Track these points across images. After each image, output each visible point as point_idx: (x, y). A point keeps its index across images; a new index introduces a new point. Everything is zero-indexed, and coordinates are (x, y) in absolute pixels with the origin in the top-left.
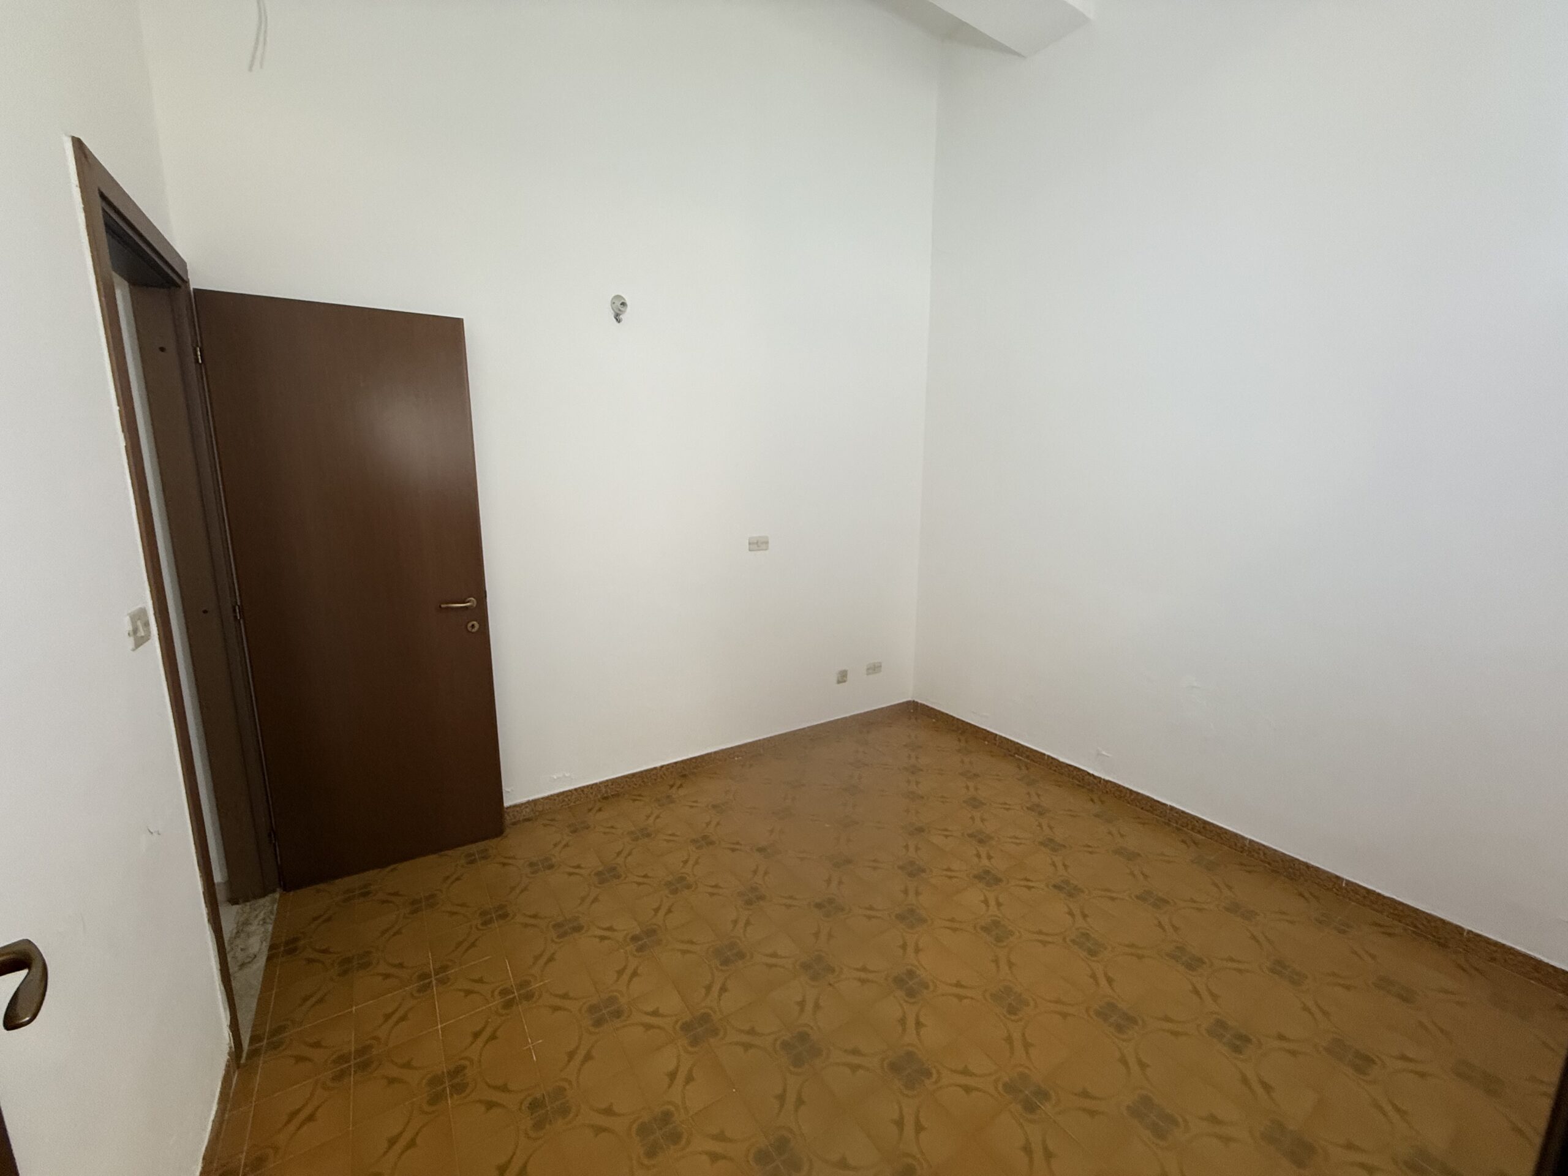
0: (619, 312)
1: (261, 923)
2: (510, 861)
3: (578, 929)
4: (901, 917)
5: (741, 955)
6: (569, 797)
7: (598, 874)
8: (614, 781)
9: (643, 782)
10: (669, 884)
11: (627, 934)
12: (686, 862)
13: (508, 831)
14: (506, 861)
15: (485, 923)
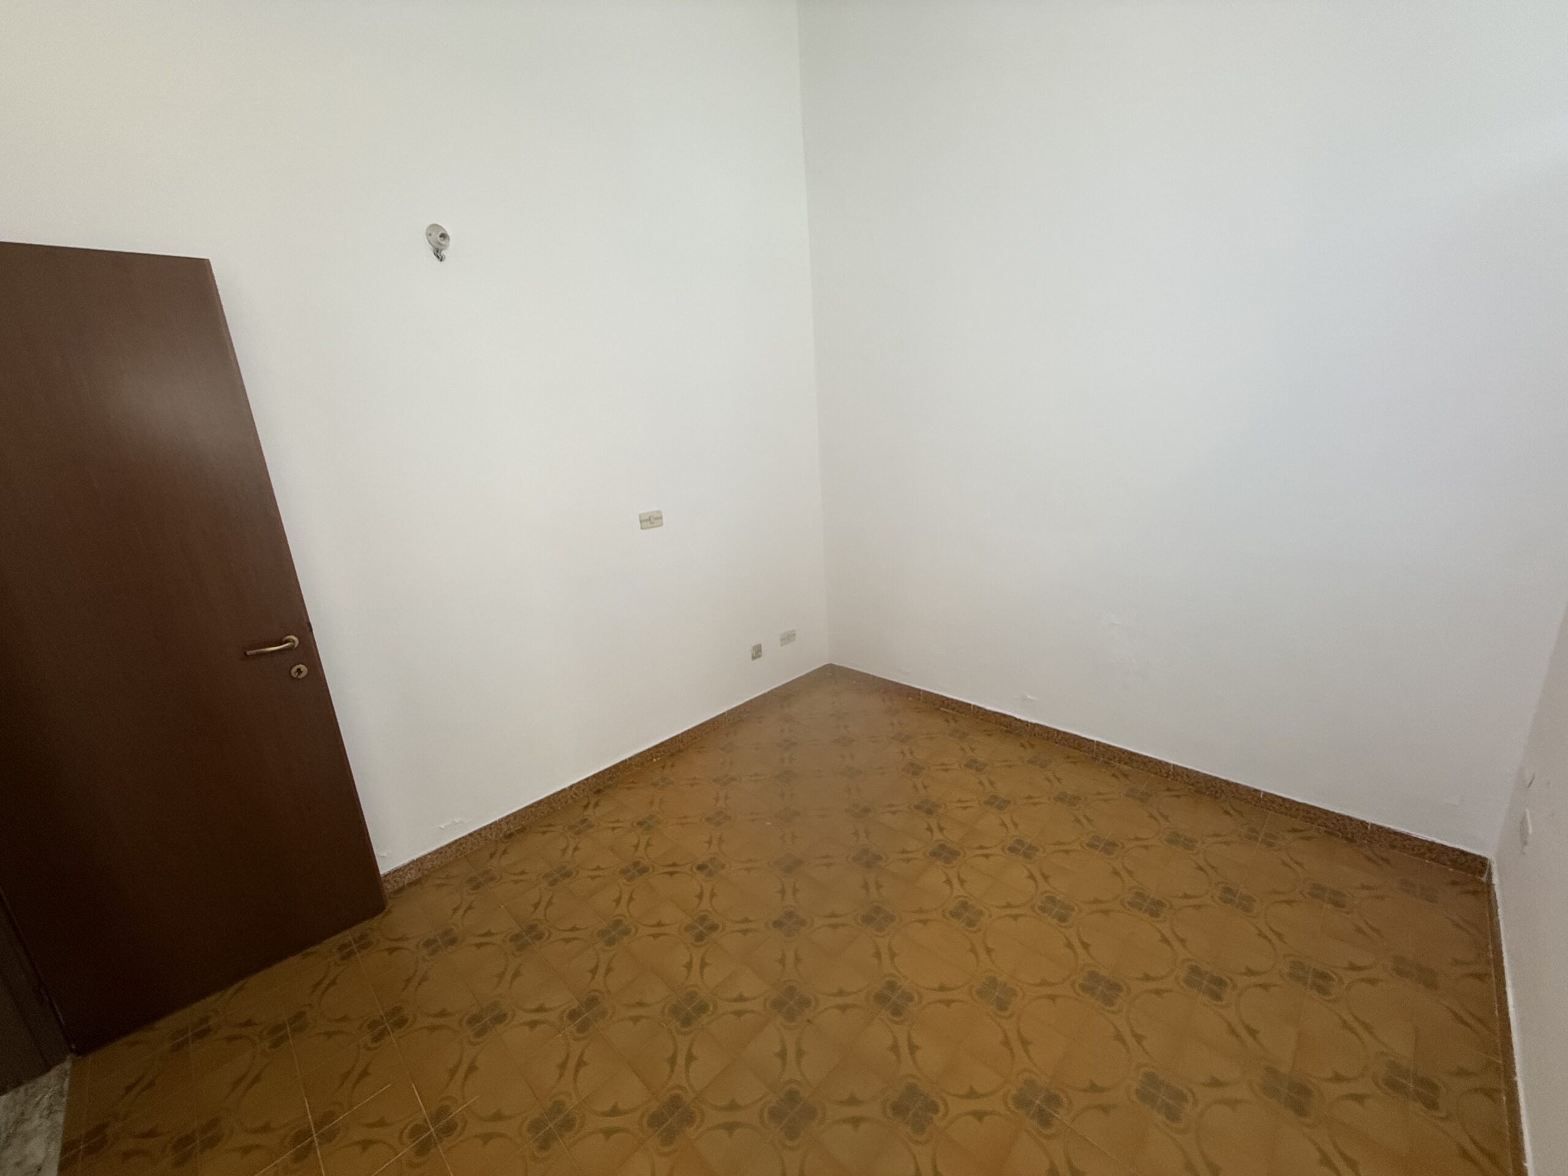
0: (438, 247)
1: (46, 1113)
2: (399, 944)
3: (500, 1018)
4: (868, 920)
5: (702, 1008)
6: (464, 845)
7: (516, 938)
8: (515, 815)
9: (552, 808)
10: (602, 933)
11: (563, 1013)
12: (618, 901)
13: (390, 903)
14: (395, 944)
15: (376, 1039)
